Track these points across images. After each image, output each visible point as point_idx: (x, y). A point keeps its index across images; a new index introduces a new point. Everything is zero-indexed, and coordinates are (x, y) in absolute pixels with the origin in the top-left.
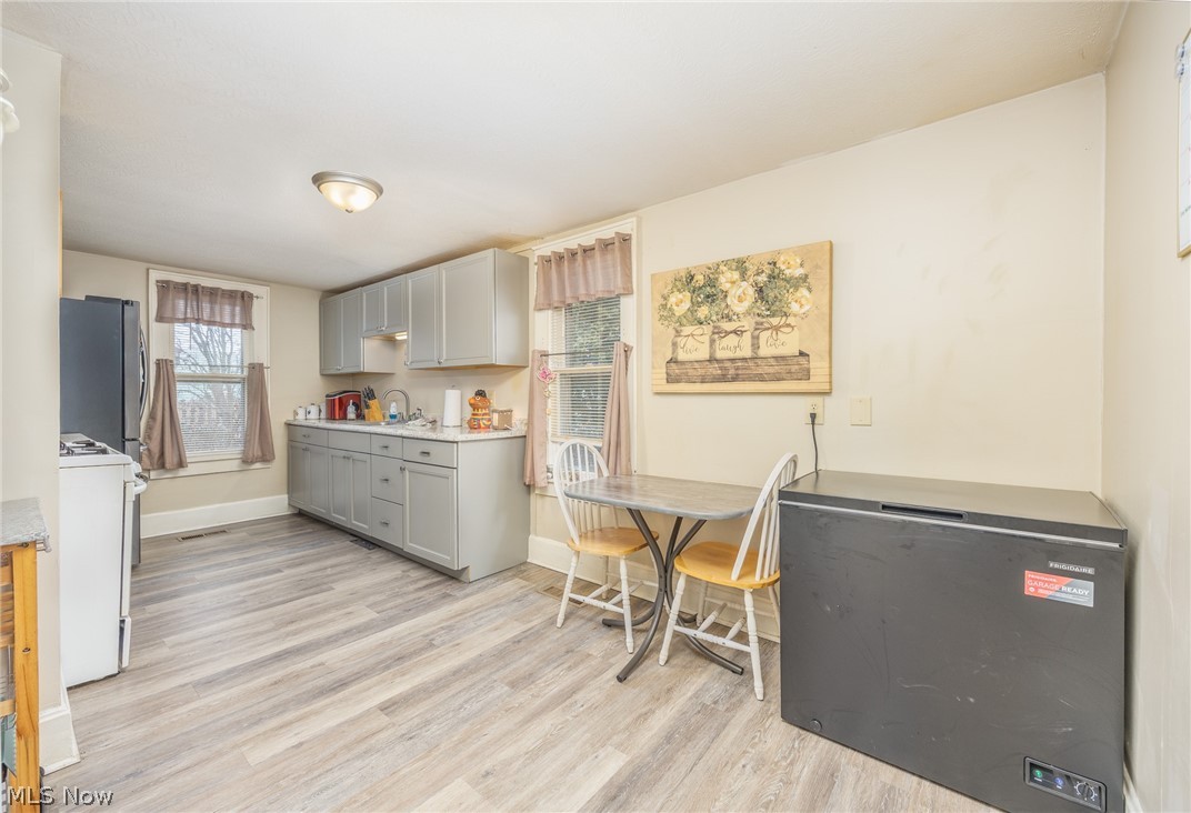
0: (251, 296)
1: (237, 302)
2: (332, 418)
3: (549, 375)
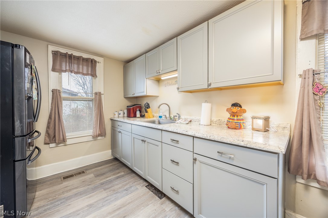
0: (96, 62)
1: (90, 64)
2: (129, 116)
3: (322, 89)
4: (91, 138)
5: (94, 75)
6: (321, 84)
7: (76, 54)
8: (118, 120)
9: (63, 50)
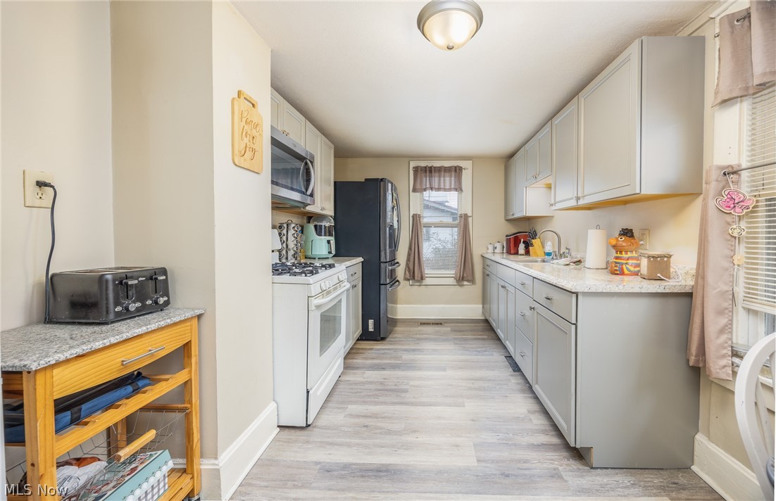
0: (461, 169)
1: (453, 174)
2: (509, 252)
3: (742, 201)
4: (452, 281)
5: (459, 189)
6: (739, 193)
7: (437, 164)
8: (493, 258)
9: (423, 164)
